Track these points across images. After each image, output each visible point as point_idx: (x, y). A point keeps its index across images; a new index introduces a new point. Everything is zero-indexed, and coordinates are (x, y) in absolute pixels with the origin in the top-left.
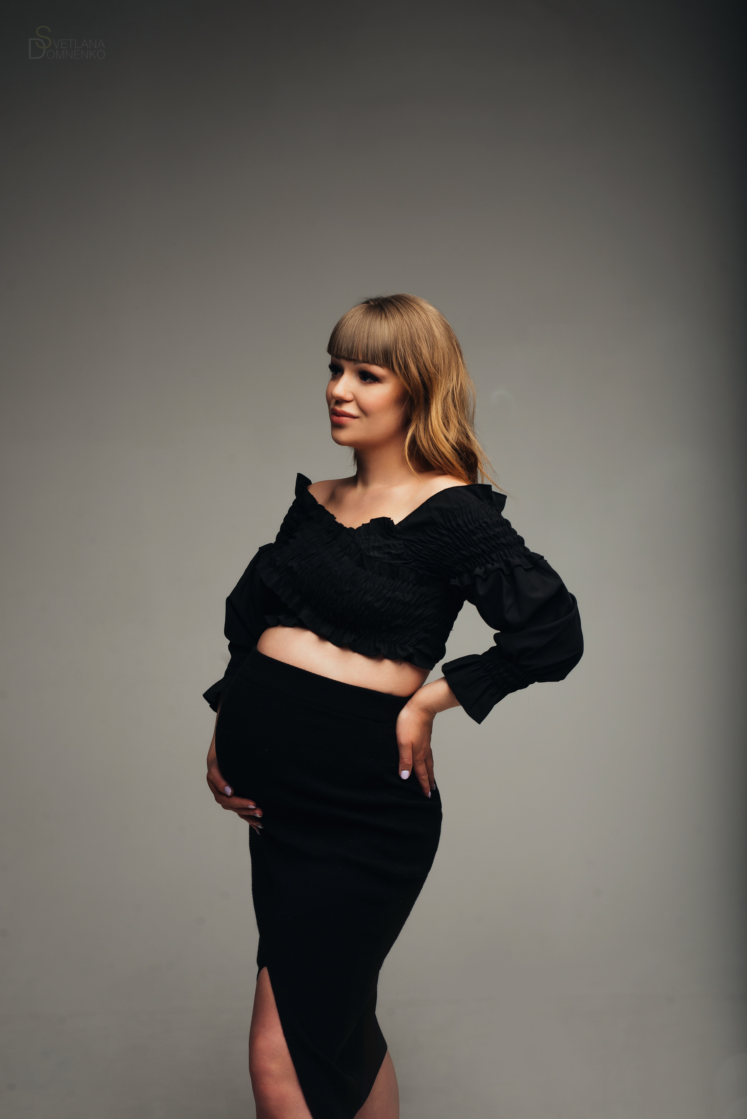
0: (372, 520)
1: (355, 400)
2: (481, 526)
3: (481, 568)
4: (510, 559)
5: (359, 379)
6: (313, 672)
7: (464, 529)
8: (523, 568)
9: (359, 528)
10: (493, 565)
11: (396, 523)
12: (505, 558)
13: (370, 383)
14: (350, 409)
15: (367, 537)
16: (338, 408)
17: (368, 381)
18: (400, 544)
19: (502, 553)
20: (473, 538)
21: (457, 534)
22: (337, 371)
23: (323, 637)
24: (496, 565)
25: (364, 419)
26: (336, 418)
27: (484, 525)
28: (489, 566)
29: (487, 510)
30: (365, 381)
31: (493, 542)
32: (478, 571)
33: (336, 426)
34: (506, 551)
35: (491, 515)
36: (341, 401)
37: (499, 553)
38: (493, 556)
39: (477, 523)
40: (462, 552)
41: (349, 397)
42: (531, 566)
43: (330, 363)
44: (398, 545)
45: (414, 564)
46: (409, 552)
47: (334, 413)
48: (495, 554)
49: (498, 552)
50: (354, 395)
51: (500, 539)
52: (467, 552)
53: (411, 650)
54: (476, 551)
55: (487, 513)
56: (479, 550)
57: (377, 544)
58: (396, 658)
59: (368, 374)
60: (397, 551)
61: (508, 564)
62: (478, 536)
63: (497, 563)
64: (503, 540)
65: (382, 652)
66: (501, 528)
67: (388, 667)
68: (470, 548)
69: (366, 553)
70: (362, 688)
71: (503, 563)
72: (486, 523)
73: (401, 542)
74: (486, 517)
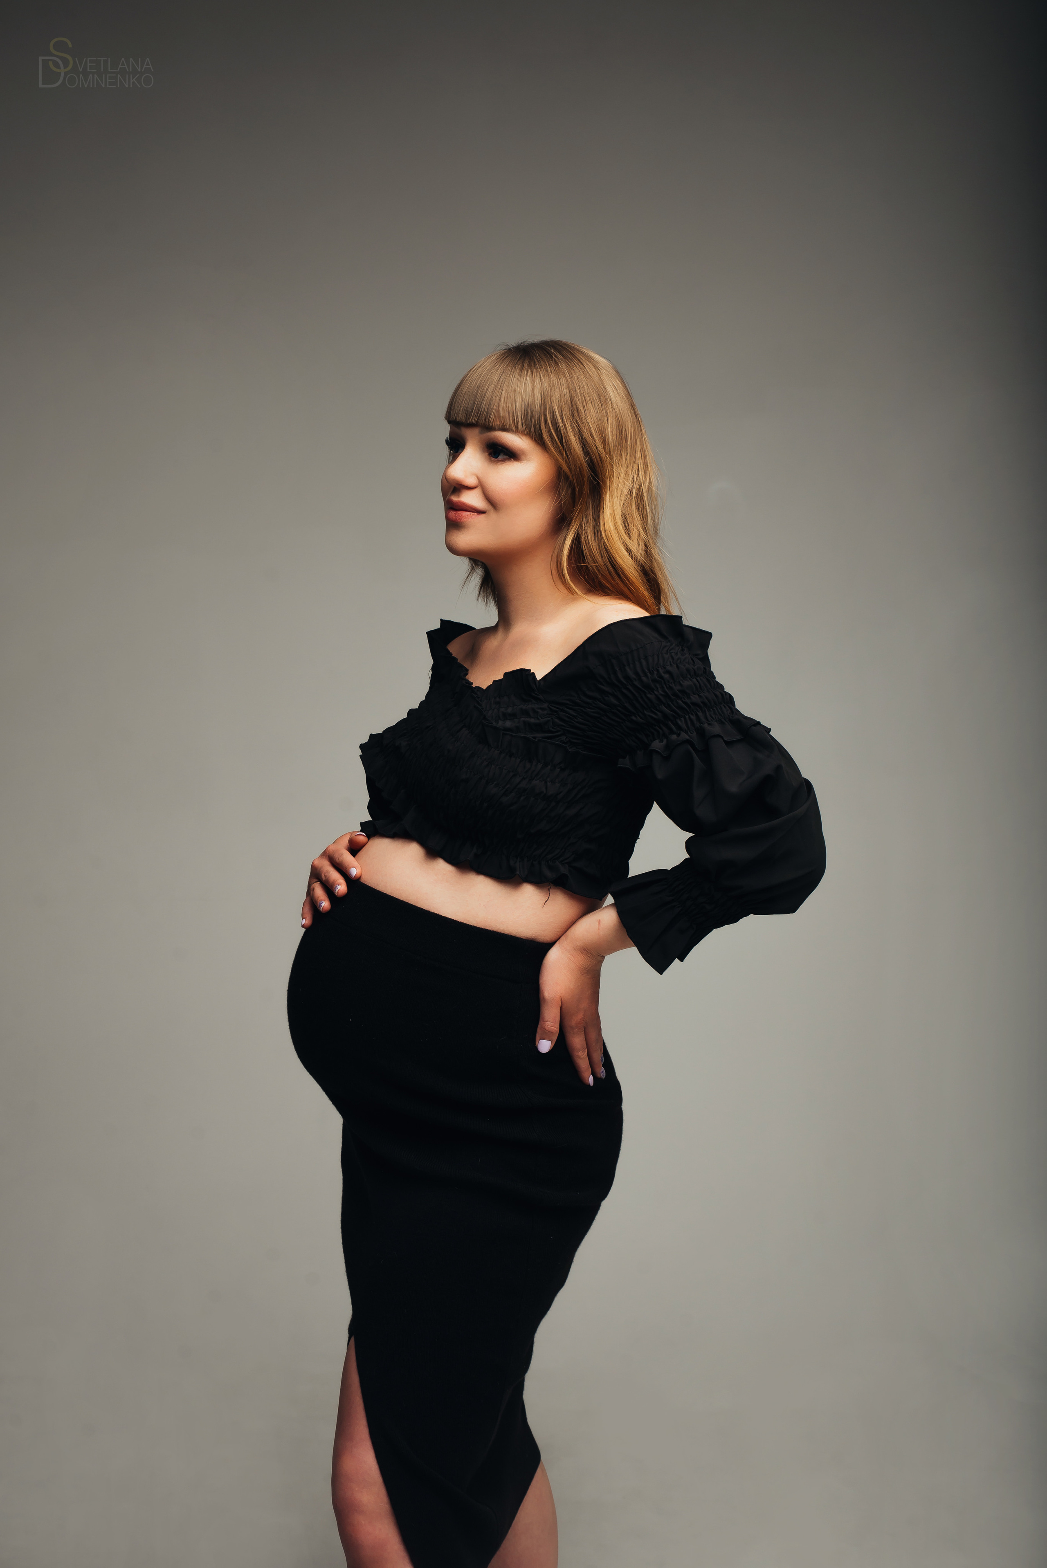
0: (506, 674)
1: (481, 486)
2: (661, 677)
3: (661, 741)
4: (706, 725)
5: (488, 457)
6: (419, 905)
7: (636, 683)
8: (724, 741)
9: (489, 687)
10: (679, 735)
11: (539, 676)
12: (698, 725)
13: (503, 461)
14: (472, 499)
15: (498, 699)
16: (455, 499)
17: (500, 458)
18: (543, 709)
19: (693, 718)
20: (649, 696)
21: (625, 691)
22: (456, 446)
23: (432, 853)
24: (684, 736)
25: (493, 515)
26: (452, 514)
27: (666, 676)
28: (674, 737)
29: (673, 654)
30: (496, 458)
31: (680, 702)
32: (657, 745)
33: (453, 525)
34: (700, 714)
35: (679, 661)
36: (458, 487)
37: (690, 718)
38: (679, 722)
39: (655, 672)
40: (634, 718)
41: (471, 481)
42: (739, 737)
43: (447, 435)
44: (539, 711)
45: (564, 738)
46: (557, 720)
47: (452, 507)
48: (683, 719)
49: (687, 717)
50: (478, 478)
51: (691, 697)
52: (641, 718)
53: (564, 870)
54: (654, 716)
55: (673, 658)
56: (659, 713)
57: (510, 710)
58: (540, 881)
59: (500, 448)
60: (538, 719)
61: (701, 732)
62: (656, 693)
63: (686, 733)
64: (695, 698)
65: (518, 873)
66: (694, 680)
67: (529, 894)
68: (645, 712)
69: (492, 723)
70: (490, 931)
71: (695, 733)
72: (668, 672)
73: (545, 705)
74: (671, 664)
